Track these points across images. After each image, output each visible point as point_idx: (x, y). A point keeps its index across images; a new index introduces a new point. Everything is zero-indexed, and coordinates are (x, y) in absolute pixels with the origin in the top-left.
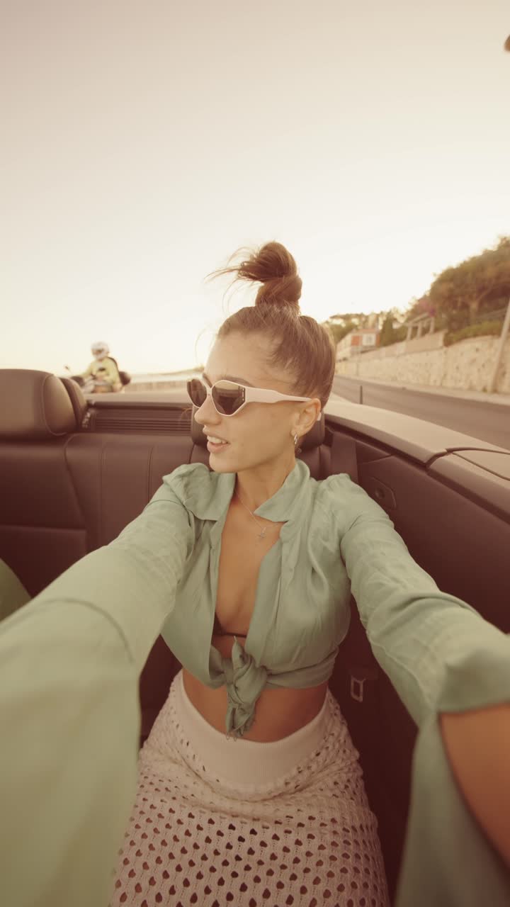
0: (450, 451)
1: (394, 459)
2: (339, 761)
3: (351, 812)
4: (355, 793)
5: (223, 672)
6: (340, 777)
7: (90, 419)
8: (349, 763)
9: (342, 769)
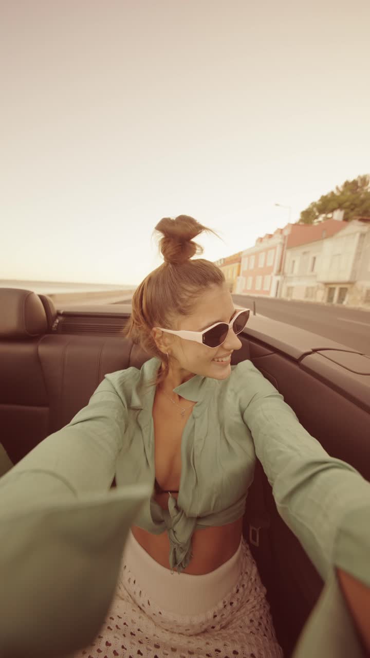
0: (315, 351)
1: (276, 356)
2: (252, 599)
3: (265, 648)
4: (266, 630)
5: (163, 521)
6: (254, 615)
7: (58, 324)
8: (260, 600)
9: (254, 607)
